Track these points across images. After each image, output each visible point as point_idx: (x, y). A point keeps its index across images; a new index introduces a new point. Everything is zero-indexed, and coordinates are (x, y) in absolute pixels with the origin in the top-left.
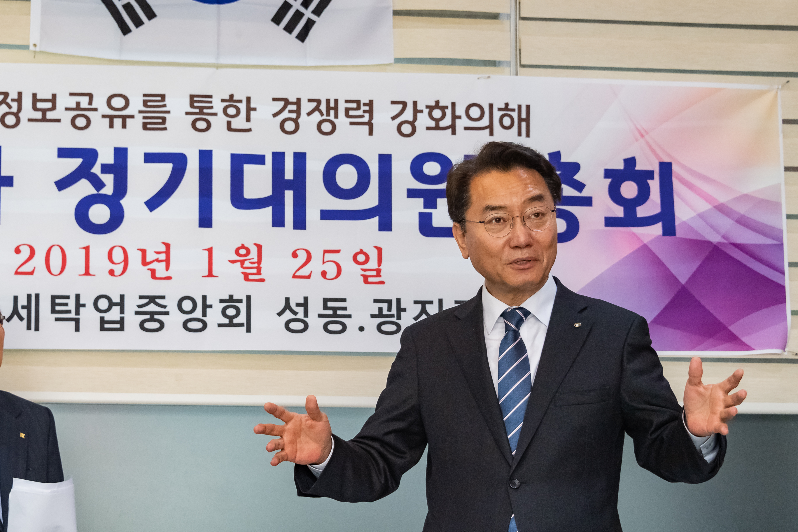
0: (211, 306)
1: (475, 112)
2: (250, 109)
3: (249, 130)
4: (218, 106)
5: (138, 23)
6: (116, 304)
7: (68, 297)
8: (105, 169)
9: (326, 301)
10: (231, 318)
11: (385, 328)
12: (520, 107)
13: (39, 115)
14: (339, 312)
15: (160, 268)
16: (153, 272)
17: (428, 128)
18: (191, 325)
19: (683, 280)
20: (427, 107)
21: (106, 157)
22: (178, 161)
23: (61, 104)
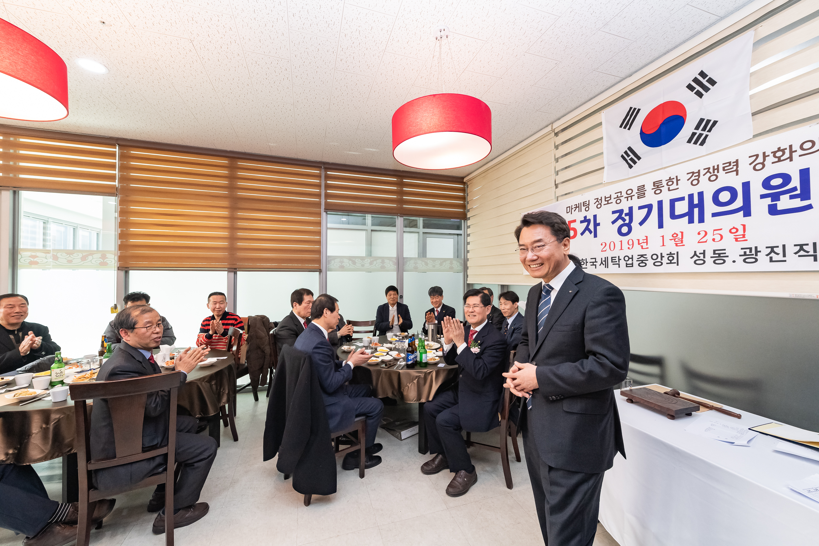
0: (664, 257)
1: (808, 145)
2: (677, 180)
3: (678, 188)
4: (664, 183)
5: (635, 163)
6: (631, 258)
7: (616, 257)
8: (626, 215)
9: (714, 251)
10: (671, 261)
11: (748, 260)
13: (606, 202)
14: (721, 255)
16: (642, 246)
17: (773, 163)
18: (656, 264)
20: (772, 153)
21: (626, 211)
22: (649, 207)
23: (612, 198)
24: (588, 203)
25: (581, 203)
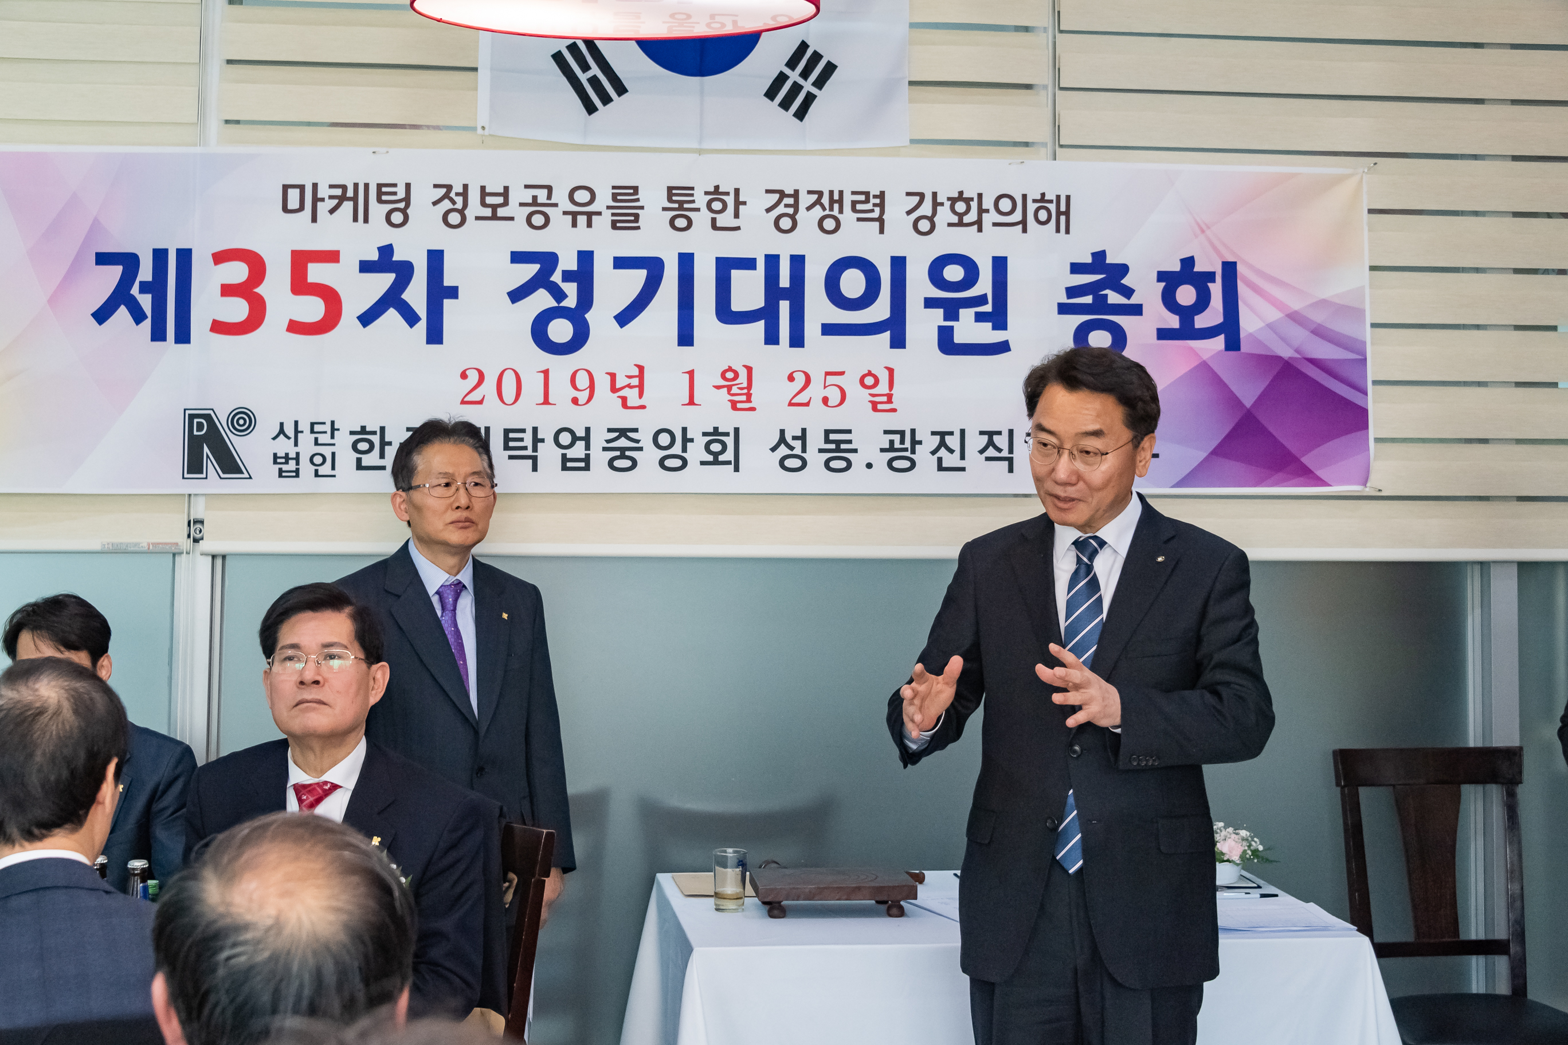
0: (692, 440)
1: (1005, 205)
2: (738, 203)
3: (738, 228)
4: (701, 200)
5: (606, 100)
6: (581, 439)
7: (523, 431)
8: (567, 276)
9: (827, 433)
10: (716, 455)
11: (897, 464)
12: (1058, 197)
13: (488, 212)
14: (843, 446)
15: (632, 395)
16: (624, 400)
17: (950, 225)
18: (669, 463)
19: (1248, 402)
20: (949, 199)
21: (568, 262)
22: (654, 267)
23: (514, 198)
24: (401, 194)
25: (367, 186)
